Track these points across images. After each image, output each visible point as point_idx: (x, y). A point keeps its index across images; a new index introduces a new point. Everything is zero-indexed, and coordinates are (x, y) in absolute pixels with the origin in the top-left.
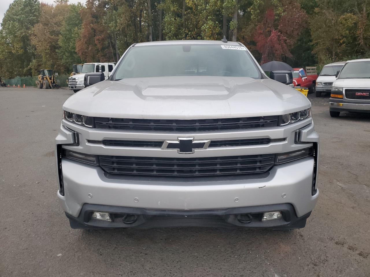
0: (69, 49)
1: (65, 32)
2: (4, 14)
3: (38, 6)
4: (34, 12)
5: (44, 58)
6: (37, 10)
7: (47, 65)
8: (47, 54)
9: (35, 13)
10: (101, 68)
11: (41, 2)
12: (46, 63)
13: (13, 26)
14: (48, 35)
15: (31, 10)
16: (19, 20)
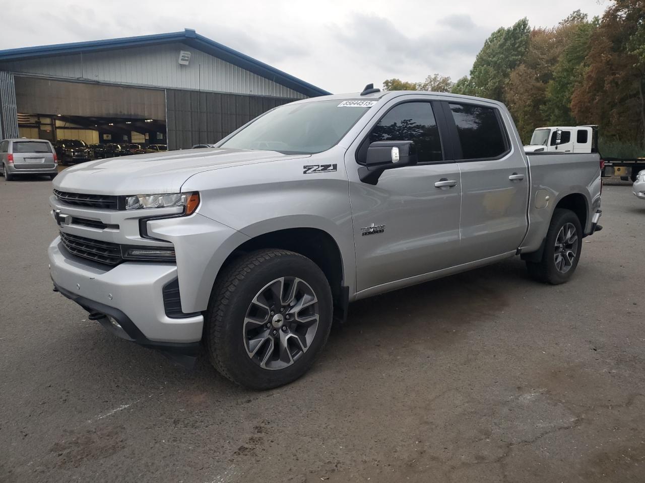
0: (562, 103)
1: (560, 74)
2: (477, 56)
3: (528, 36)
4: (519, 47)
5: (522, 121)
6: (524, 43)
7: (524, 131)
8: (526, 113)
9: (519, 49)
10: (560, 135)
11: (532, 29)
12: (524, 128)
13: (487, 72)
14: (533, 82)
15: (513, 45)
16: (495, 63)
